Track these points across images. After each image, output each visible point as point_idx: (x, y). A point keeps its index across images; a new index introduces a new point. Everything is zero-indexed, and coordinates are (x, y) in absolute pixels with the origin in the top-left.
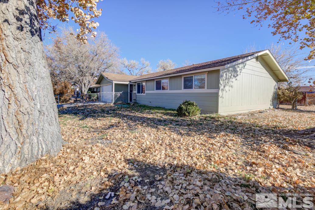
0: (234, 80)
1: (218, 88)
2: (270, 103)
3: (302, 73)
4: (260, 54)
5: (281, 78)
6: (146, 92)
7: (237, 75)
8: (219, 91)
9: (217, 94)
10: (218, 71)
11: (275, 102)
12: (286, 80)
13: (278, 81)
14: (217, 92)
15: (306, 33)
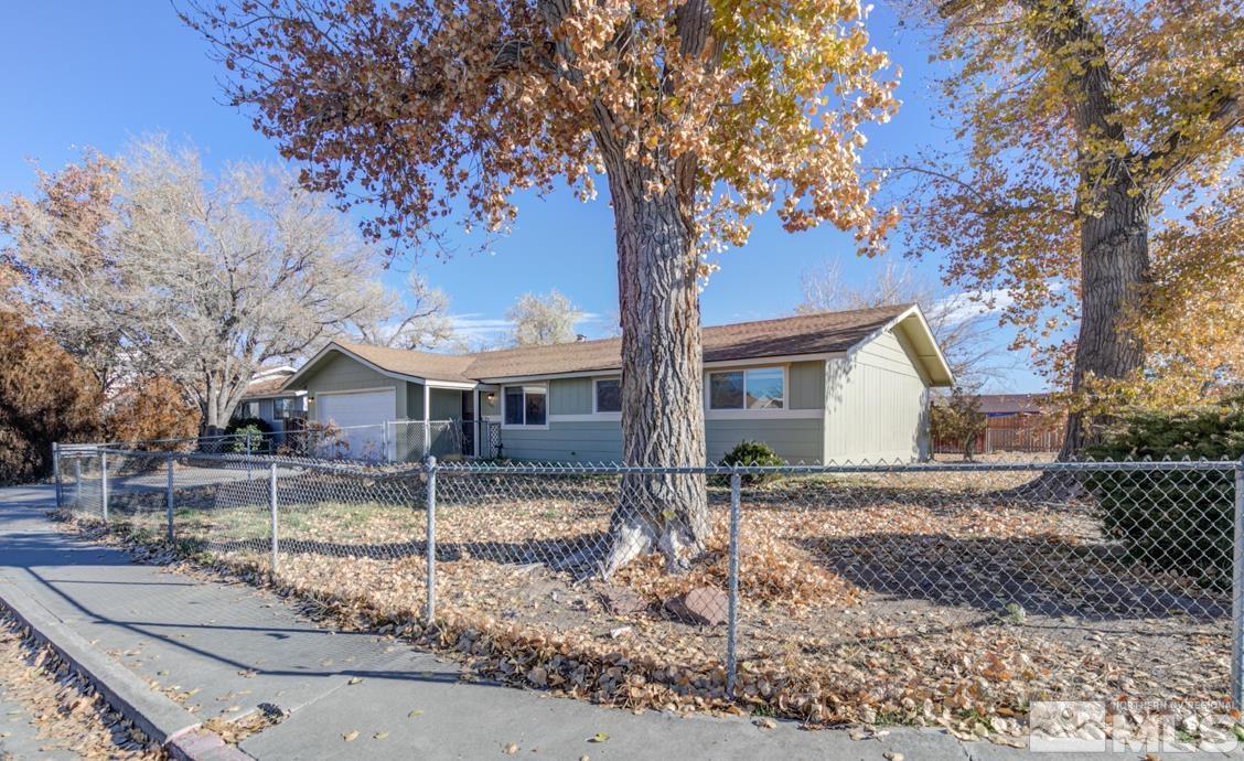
0: (843, 379)
1: (822, 406)
2: (911, 443)
3: (976, 360)
4: (900, 318)
5: (936, 377)
6: (550, 418)
7: (850, 368)
8: (823, 414)
9: (821, 421)
10: (823, 363)
11: (928, 441)
12: (947, 383)
13: (931, 386)
14: (820, 417)
15: (1010, 295)
